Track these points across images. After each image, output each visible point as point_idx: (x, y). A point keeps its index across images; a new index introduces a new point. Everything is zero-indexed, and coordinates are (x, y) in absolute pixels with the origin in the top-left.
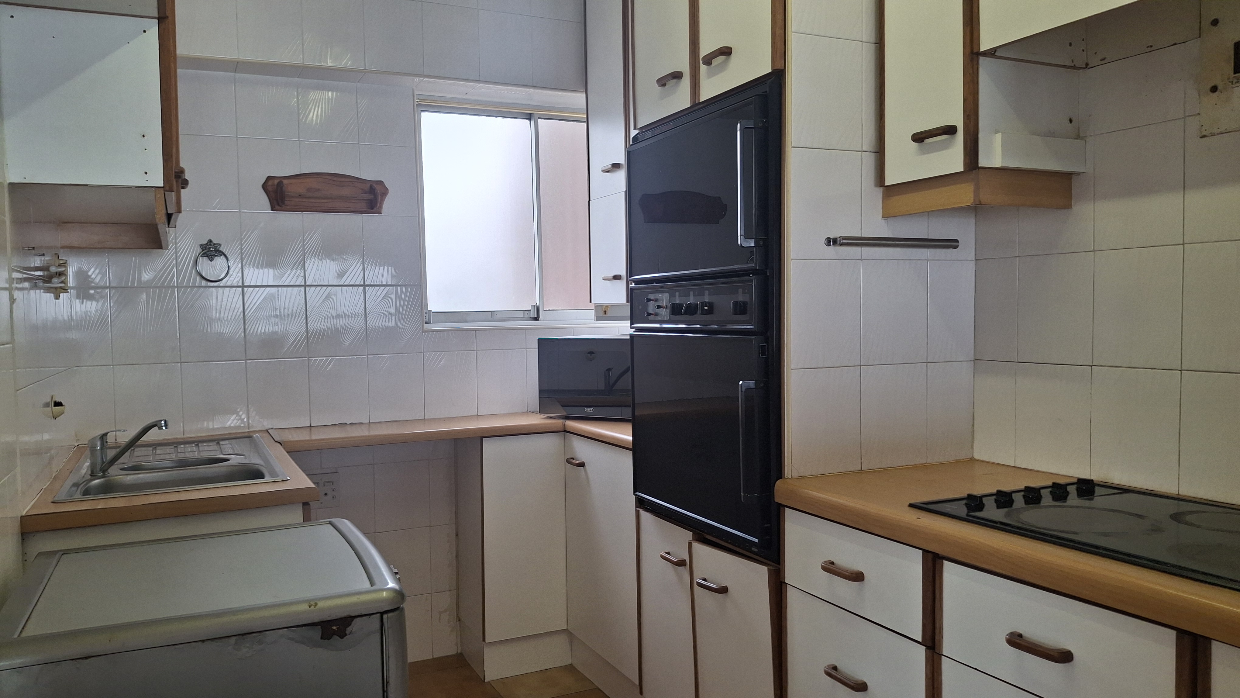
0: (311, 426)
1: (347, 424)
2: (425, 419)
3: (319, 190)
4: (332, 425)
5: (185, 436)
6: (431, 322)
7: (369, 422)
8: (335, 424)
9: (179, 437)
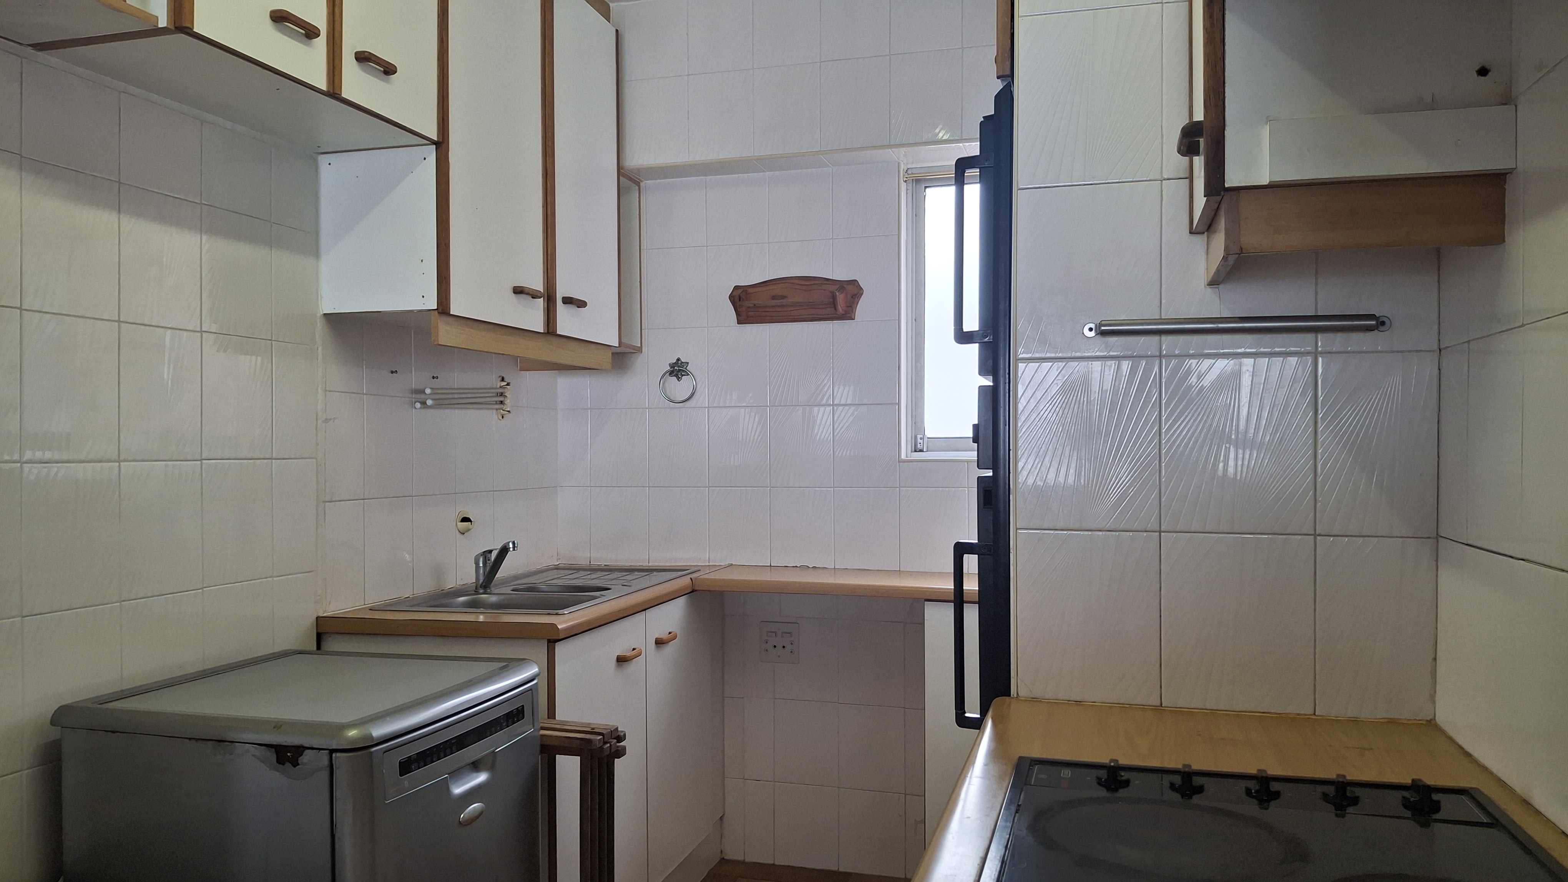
0: (771, 566)
1: (809, 567)
2: (900, 570)
3: (784, 297)
4: (793, 567)
5: (650, 564)
6: (925, 450)
7: (834, 568)
8: (796, 566)
9: (644, 564)
